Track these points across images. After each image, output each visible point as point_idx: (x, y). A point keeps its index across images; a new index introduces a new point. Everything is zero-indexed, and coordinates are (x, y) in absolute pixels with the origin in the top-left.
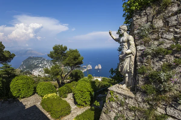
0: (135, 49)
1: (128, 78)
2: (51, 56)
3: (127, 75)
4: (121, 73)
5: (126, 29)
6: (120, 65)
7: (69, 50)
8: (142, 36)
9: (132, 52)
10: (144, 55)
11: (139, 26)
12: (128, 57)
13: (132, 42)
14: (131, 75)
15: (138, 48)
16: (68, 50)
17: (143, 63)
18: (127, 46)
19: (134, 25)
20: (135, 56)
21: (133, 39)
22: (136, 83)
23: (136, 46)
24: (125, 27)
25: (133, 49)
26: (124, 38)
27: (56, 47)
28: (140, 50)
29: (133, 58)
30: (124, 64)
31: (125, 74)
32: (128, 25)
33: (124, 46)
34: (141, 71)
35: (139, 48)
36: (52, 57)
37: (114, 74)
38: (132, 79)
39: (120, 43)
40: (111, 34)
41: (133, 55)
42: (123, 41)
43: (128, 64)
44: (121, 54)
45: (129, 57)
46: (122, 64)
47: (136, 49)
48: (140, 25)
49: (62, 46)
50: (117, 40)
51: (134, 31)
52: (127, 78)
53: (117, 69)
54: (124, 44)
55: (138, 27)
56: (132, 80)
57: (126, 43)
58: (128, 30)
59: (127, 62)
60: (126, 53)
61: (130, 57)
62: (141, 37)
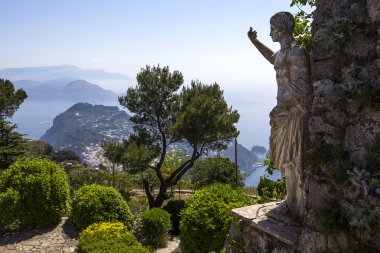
7: (190, 87)
12: (286, 116)
13: (300, 69)
15: (316, 87)
25: (299, 90)
30: (279, 138)
33: (281, 80)
49: (166, 71)
57: (285, 71)
59: (286, 131)
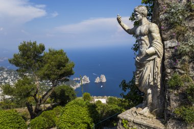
0: (162, 47)
1: (152, 97)
2: (15, 61)
3: (149, 91)
4: (140, 88)
5: (146, 12)
6: (137, 74)
7: (48, 52)
8: (172, 24)
9: (157, 51)
10: (177, 55)
11: (168, 7)
12: (149, 61)
13: (156, 35)
14: (157, 92)
15: (167, 44)
16: (46, 51)
17: (176, 70)
18: (147, 41)
19: (158, 4)
20: (161, 57)
21: (158, 28)
22: (166, 105)
23: (163, 40)
24: (144, 9)
25: (158, 46)
26: (143, 28)
27: (24, 45)
28: (170, 48)
29: (159, 61)
30: (144, 73)
31: (146, 90)
32: (148, 5)
33: (143, 42)
34: (172, 83)
35: (169, 43)
36: (17, 64)
37: (128, 91)
38: (158, 97)
39: (137, 37)
40: (120, 22)
41: (159, 57)
42: (140, 32)
43: (150, 73)
44: (138, 56)
45: (152, 60)
46: (140, 72)
47: (164, 46)
48: (168, 5)
49: (35, 43)
50: (132, 32)
51: (159, 16)
52: (150, 97)
53: (133, 81)
54: (143, 38)
55: (165, 8)
56: (159, 100)
57: (146, 37)
58: (149, 15)
59: (149, 69)
60: (147, 54)
61: (154, 59)
62: (171, 26)
